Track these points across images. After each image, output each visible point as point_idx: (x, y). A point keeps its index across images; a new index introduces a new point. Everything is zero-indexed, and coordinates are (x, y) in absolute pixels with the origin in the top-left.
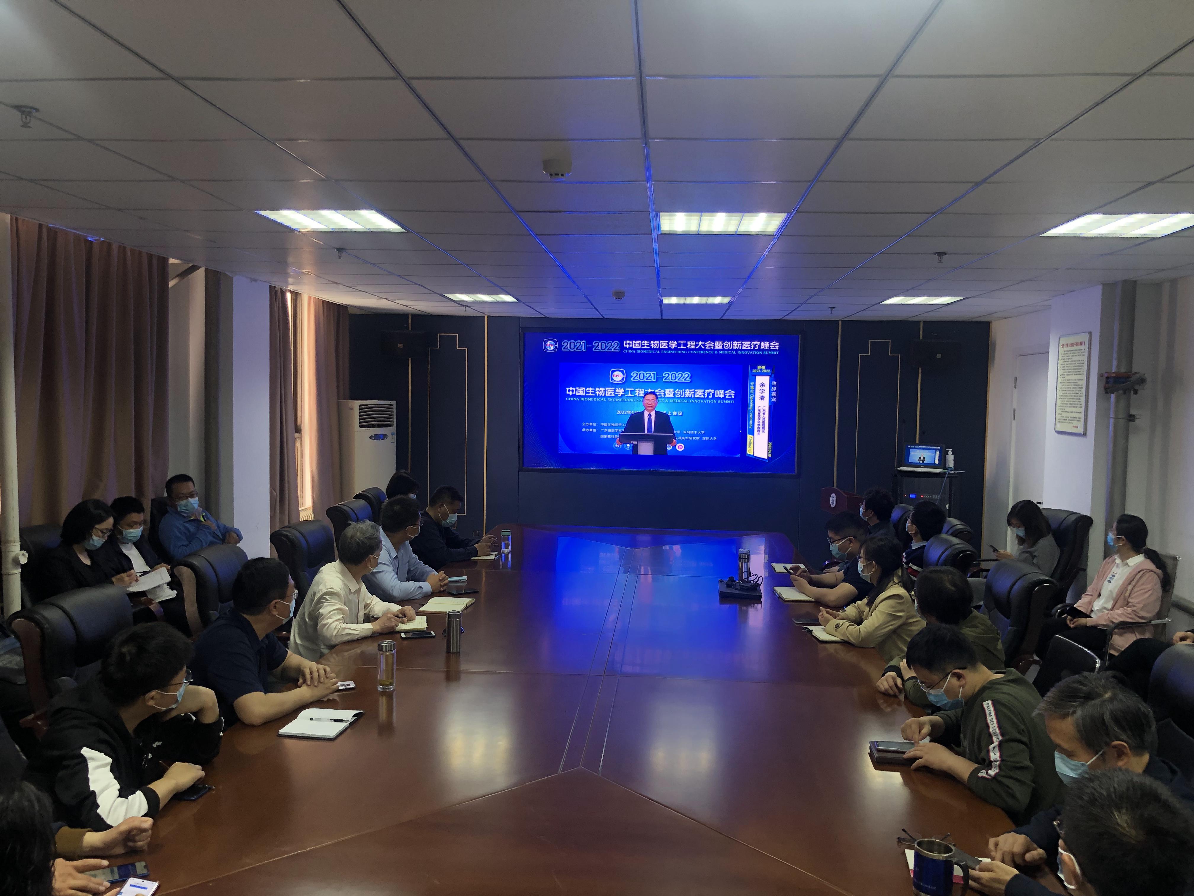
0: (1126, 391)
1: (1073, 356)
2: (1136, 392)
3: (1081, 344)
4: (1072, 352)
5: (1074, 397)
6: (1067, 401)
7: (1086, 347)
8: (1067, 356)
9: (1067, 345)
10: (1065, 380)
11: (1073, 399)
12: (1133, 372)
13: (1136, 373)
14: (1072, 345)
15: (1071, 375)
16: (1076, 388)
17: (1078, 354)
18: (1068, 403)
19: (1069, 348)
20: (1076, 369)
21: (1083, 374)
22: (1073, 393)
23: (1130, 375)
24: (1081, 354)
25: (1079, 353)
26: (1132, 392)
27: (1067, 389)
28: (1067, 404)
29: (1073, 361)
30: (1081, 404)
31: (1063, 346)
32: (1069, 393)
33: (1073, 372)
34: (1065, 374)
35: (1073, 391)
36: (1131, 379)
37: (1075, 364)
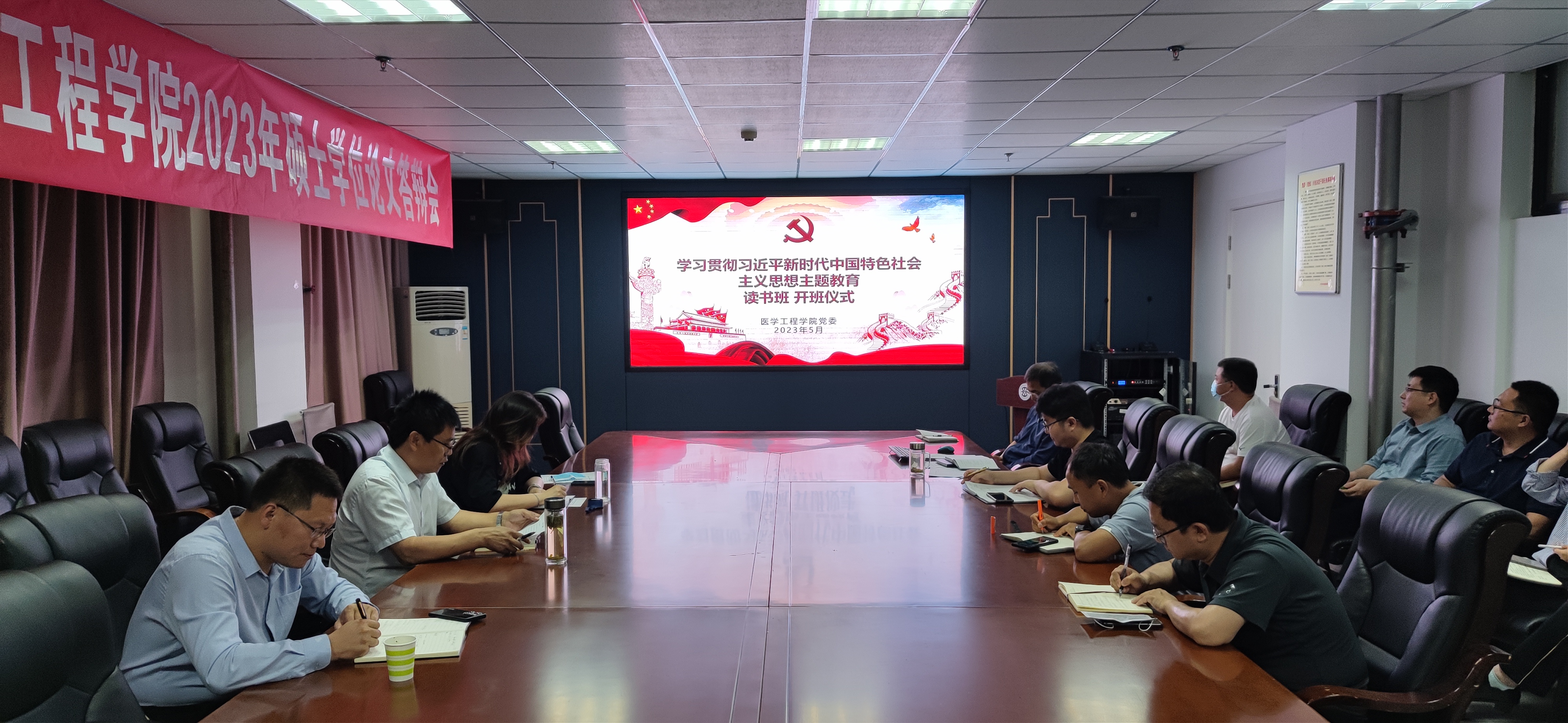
0: (1392, 234)
1: (1318, 196)
2: (1404, 236)
3: (1329, 180)
4: (1317, 191)
5: (1321, 248)
6: (1311, 254)
7: (1336, 183)
8: (1310, 198)
9: (1309, 184)
10: (1308, 227)
11: (1320, 250)
12: (1400, 209)
13: (1404, 210)
14: (1316, 182)
15: (1316, 220)
16: (1323, 236)
17: (1325, 193)
18: (1313, 255)
19: (1313, 187)
20: (1323, 212)
21: (1333, 217)
22: (1320, 243)
23: (1397, 213)
24: (1329, 192)
25: (1326, 191)
26: (1399, 234)
27: (1311, 239)
28: (1311, 257)
29: (1317, 203)
30: (1331, 255)
31: (1303, 185)
32: (1314, 243)
33: (1319, 216)
34: (1308, 219)
35: (1319, 240)
36: (1400, 218)
37: (1322, 205)
